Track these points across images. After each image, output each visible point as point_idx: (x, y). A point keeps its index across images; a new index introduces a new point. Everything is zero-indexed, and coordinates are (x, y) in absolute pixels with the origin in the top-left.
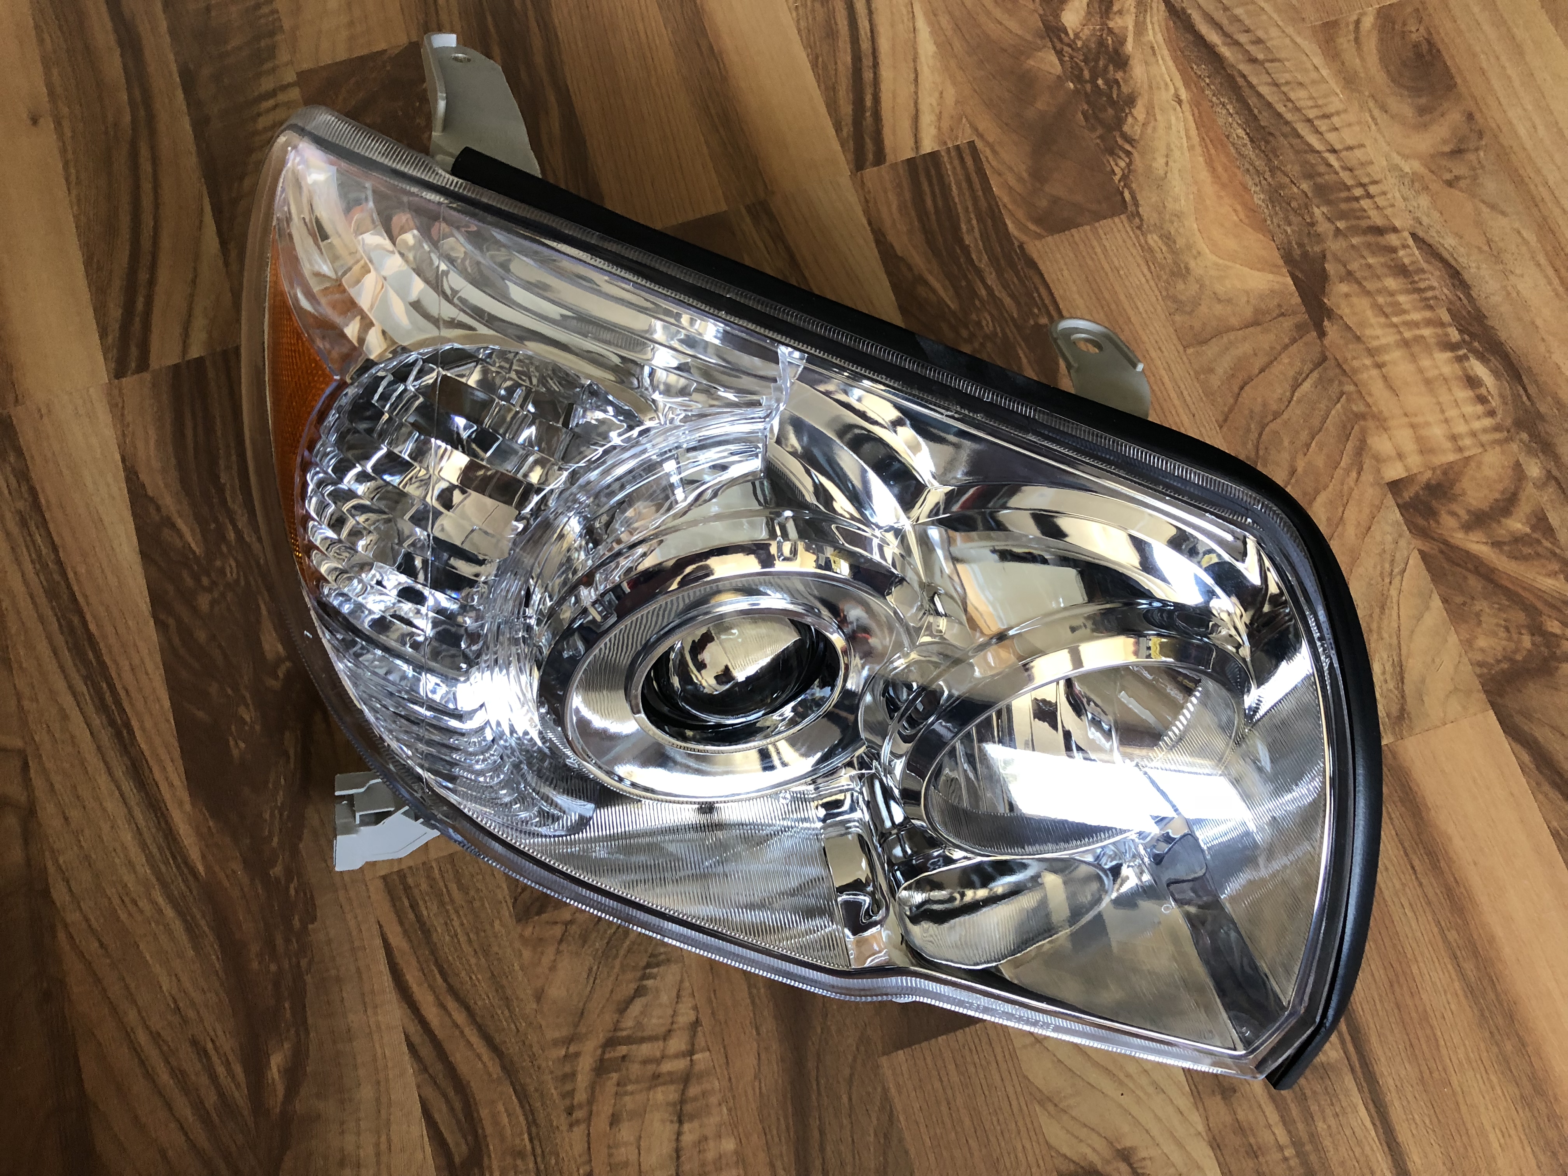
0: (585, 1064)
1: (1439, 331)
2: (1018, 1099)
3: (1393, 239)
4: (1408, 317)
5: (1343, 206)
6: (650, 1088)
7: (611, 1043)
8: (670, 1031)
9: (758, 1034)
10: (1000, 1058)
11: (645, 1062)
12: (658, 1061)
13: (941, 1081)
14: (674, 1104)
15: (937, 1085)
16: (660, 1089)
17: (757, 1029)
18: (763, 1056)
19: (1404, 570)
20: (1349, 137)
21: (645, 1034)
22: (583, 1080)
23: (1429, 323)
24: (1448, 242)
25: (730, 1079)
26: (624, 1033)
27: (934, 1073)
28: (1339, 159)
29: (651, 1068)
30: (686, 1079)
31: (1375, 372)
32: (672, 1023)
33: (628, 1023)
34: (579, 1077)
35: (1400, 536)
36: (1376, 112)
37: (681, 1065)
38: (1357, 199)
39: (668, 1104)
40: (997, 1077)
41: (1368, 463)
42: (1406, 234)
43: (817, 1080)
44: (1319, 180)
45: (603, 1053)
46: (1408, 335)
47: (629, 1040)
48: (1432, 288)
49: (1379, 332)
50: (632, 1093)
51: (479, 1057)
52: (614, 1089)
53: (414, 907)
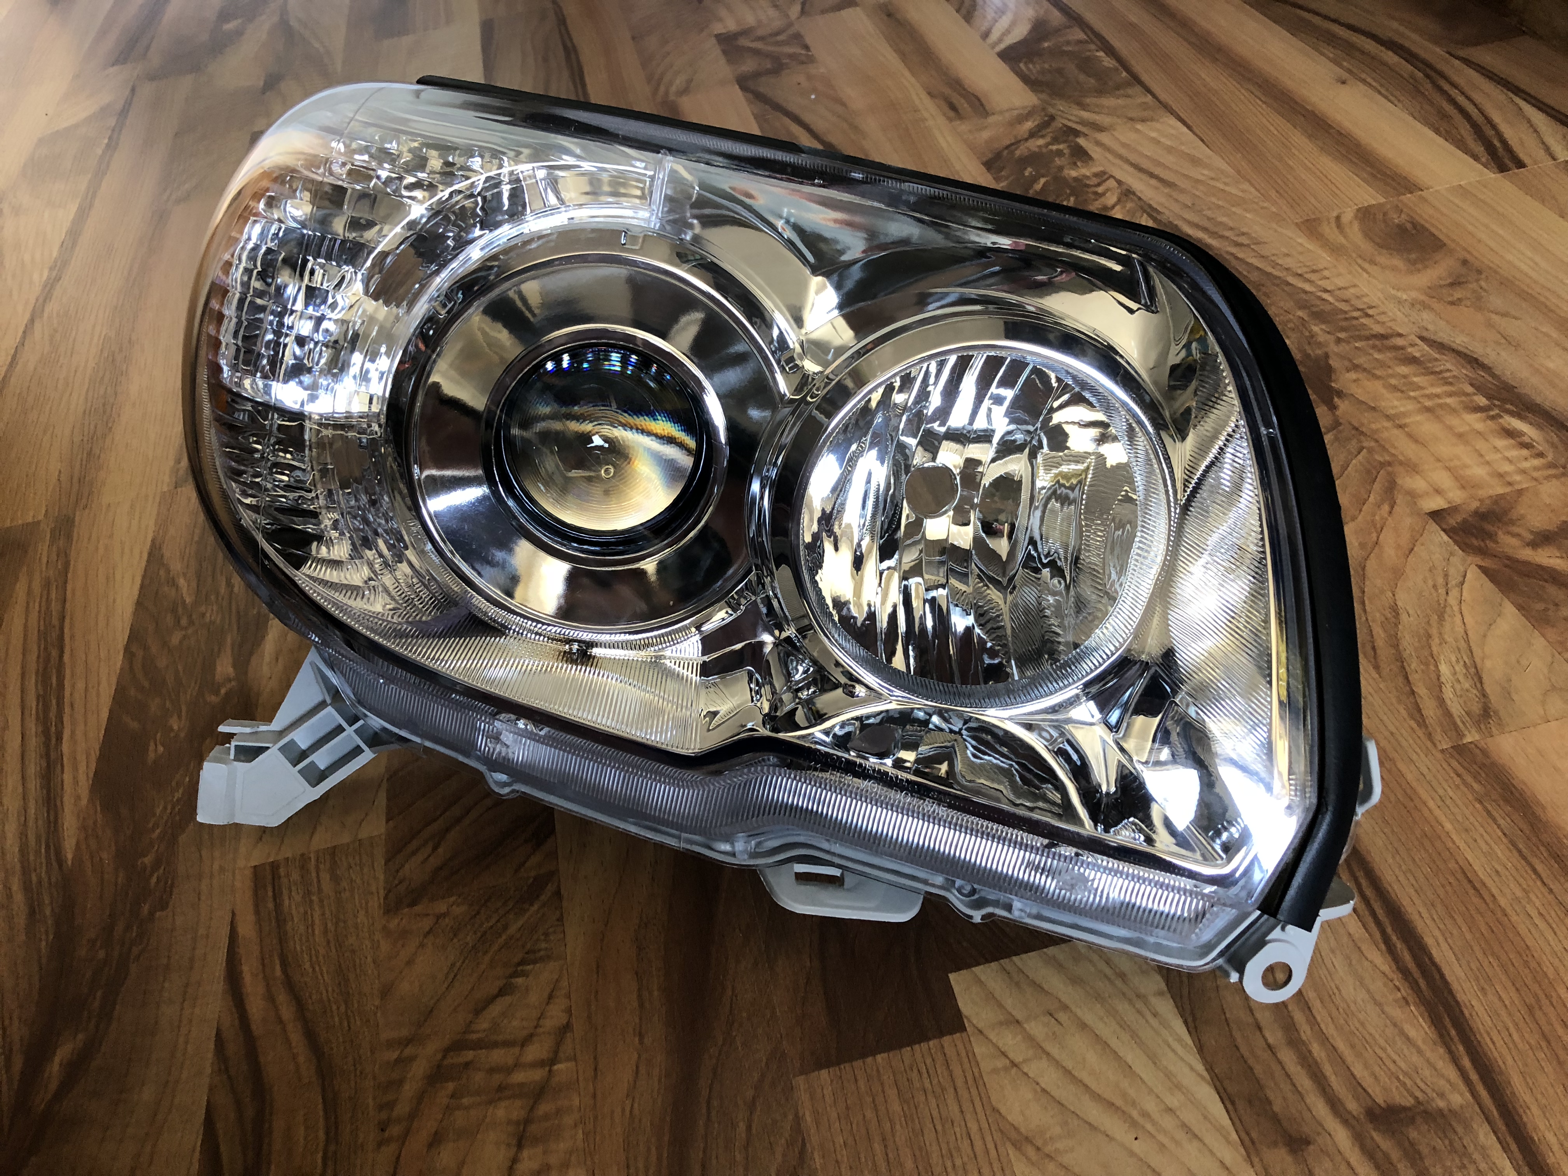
0: (419, 1069)
1: (1463, 398)
2: (983, 1139)
3: (1399, 342)
4: (1427, 392)
5: (1344, 324)
6: (490, 1102)
7: (457, 1046)
8: (531, 1036)
9: (641, 1042)
10: (960, 1082)
11: (492, 1071)
12: (509, 1070)
13: (877, 1111)
14: (518, 1123)
15: (869, 1114)
16: (503, 1104)
17: (641, 1036)
18: (643, 1070)
19: (1462, 583)
20: (1340, 282)
21: (500, 1038)
22: (409, 1089)
23: (1450, 395)
24: (1460, 340)
25: (594, 1096)
26: (474, 1036)
27: (869, 1099)
28: (1332, 296)
29: (497, 1078)
30: (539, 1092)
31: (1396, 432)
32: (536, 1027)
33: (483, 1024)
34: (407, 1087)
35: (1452, 554)
36: (1366, 266)
37: (537, 1075)
38: (1356, 318)
39: (509, 1122)
40: (954, 1108)
41: (1400, 499)
42: (1413, 337)
43: (708, 1103)
44: (1314, 309)
45: (444, 1057)
46: (1428, 403)
47: (478, 1045)
48: (1448, 370)
49: (1396, 403)
50: (467, 1108)
51: (295, 1057)
52: (445, 1101)
53: (277, 897)
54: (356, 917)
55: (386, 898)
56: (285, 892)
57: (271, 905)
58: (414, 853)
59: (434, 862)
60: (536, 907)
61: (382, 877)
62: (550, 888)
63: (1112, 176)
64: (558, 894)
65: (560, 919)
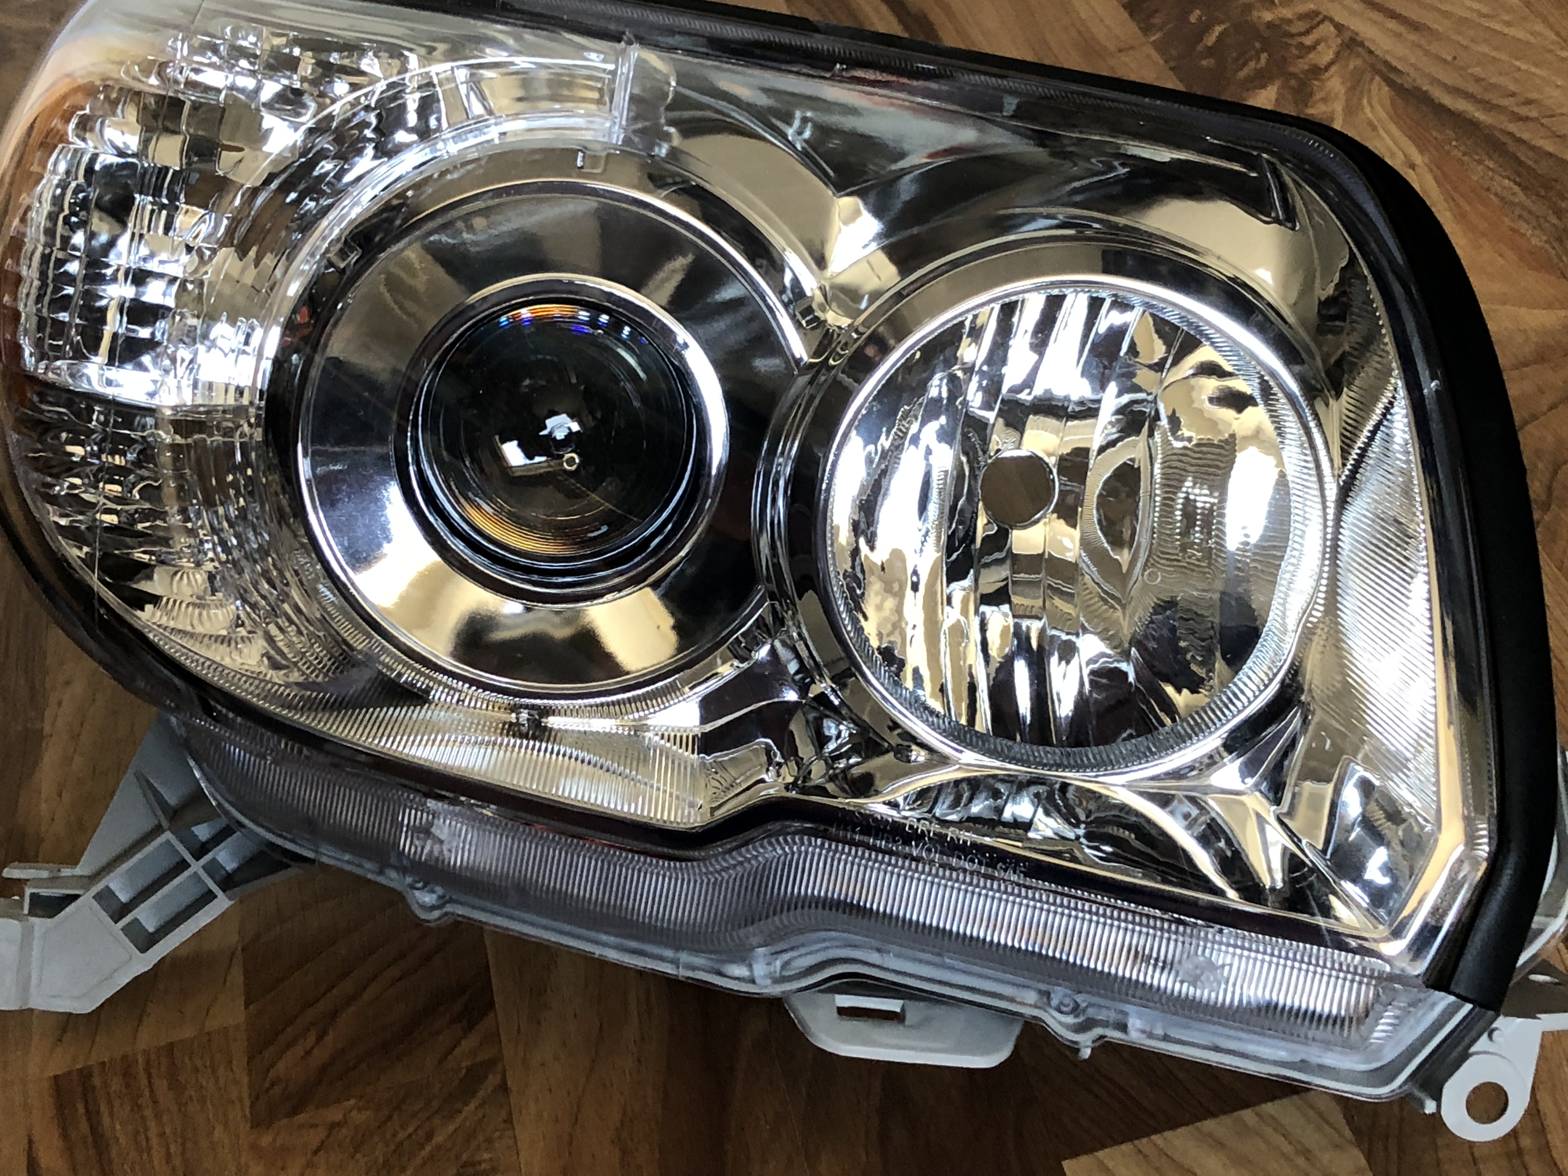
53: (92, 1115)
54: (210, 1134)
55: (252, 1106)
56: (104, 1108)
57: (84, 1126)
58: (289, 1046)
59: (320, 1055)
60: (472, 1106)
61: (245, 1080)
62: (493, 1080)
63: (1325, 18)
64: (503, 1088)
65: (509, 1121)
